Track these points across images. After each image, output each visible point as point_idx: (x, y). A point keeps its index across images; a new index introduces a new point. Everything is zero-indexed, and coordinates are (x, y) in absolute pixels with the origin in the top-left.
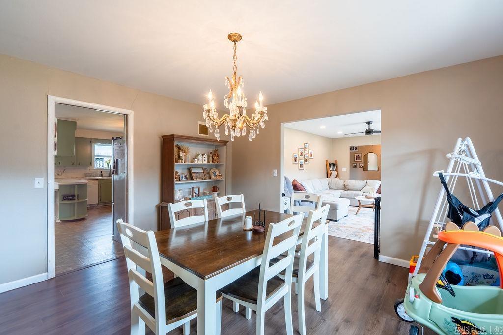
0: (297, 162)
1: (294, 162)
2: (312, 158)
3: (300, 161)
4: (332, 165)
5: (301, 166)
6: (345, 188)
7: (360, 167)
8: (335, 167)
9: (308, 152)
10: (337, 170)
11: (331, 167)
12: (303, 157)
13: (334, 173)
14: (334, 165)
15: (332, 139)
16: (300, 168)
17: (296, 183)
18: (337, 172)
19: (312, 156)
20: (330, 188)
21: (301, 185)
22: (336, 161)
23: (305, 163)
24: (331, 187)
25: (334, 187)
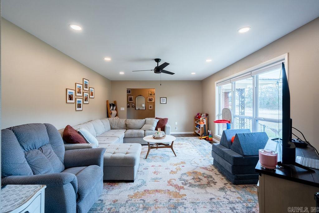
0: (73, 101)
1: (69, 101)
2: (93, 97)
3: (77, 100)
4: (112, 105)
5: (79, 106)
6: (127, 127)
7: (132, 107)
8: (115, 107)
9: (88, 89)
10: (116, 110)
11: (112, 107)
12: (81, 95)
13: (114, 112)
14: (114, 105)
15: (111, 81)
16: (78, 109)
17: (69, 132)
18: (117, 111)
19: (92, 95)
20: (112, 129)
21: (79, 132)
22: (115, 102)
23: (85, 102)
24: (113, 127)
25: (116, 127)
